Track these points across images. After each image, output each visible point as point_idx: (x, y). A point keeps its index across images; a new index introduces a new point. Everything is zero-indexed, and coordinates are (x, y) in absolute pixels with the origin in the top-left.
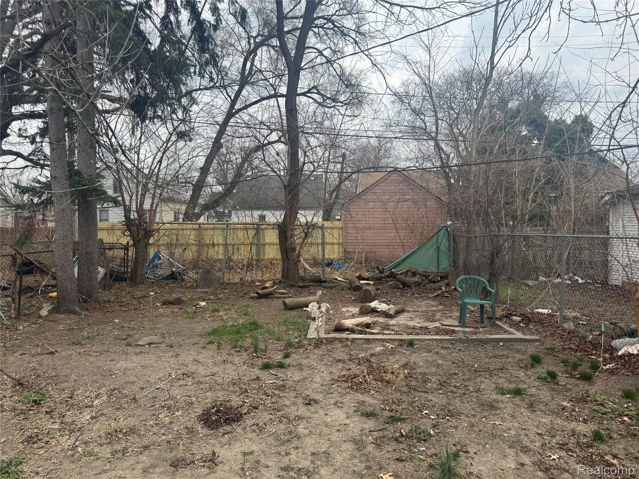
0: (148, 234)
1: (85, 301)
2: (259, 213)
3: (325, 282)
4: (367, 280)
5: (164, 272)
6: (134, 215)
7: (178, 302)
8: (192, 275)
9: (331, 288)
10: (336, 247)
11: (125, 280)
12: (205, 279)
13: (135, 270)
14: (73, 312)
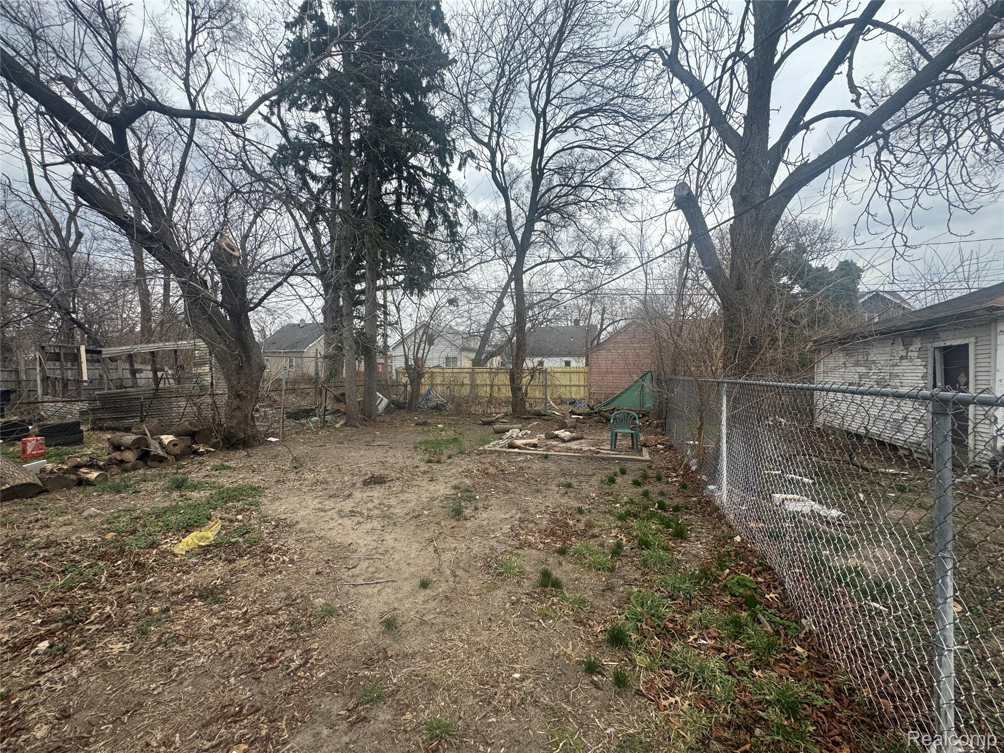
0: (420, 375)
1: (365, 420)
2: (540, 359)
3: (544, 415)
4: (579, 415)
5: (434, 404)
6: (411, 362)
7: (425, 424)
8: (450, 406)
9: (548, 420)
10: (582, 389)
11: (404, 408)
12: (457, 410)
13: (411, 402)
14: (355, 426)
